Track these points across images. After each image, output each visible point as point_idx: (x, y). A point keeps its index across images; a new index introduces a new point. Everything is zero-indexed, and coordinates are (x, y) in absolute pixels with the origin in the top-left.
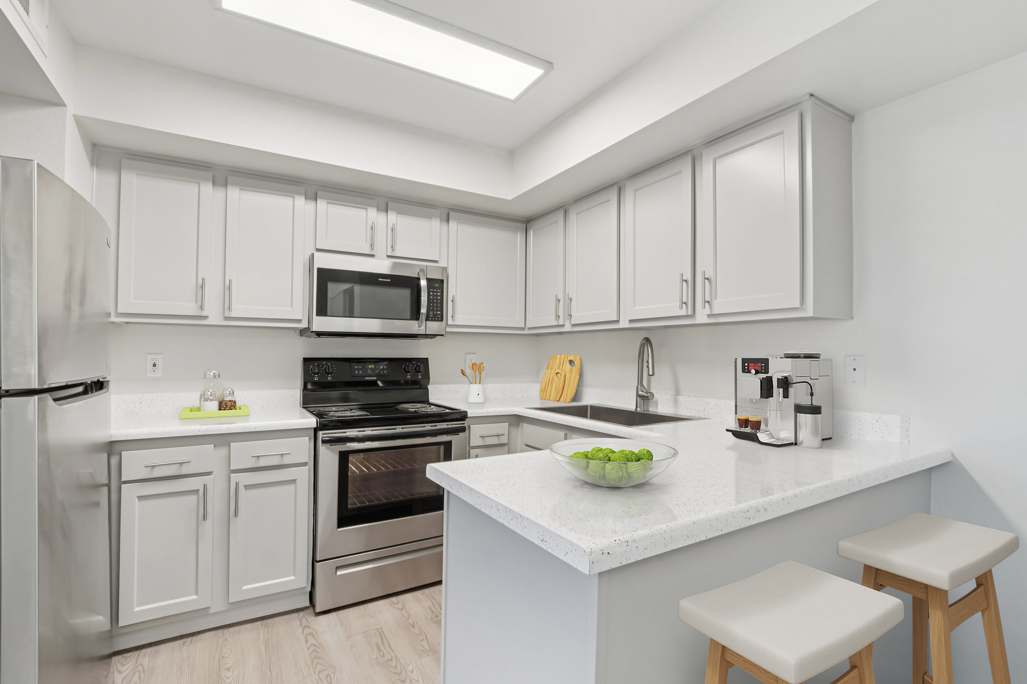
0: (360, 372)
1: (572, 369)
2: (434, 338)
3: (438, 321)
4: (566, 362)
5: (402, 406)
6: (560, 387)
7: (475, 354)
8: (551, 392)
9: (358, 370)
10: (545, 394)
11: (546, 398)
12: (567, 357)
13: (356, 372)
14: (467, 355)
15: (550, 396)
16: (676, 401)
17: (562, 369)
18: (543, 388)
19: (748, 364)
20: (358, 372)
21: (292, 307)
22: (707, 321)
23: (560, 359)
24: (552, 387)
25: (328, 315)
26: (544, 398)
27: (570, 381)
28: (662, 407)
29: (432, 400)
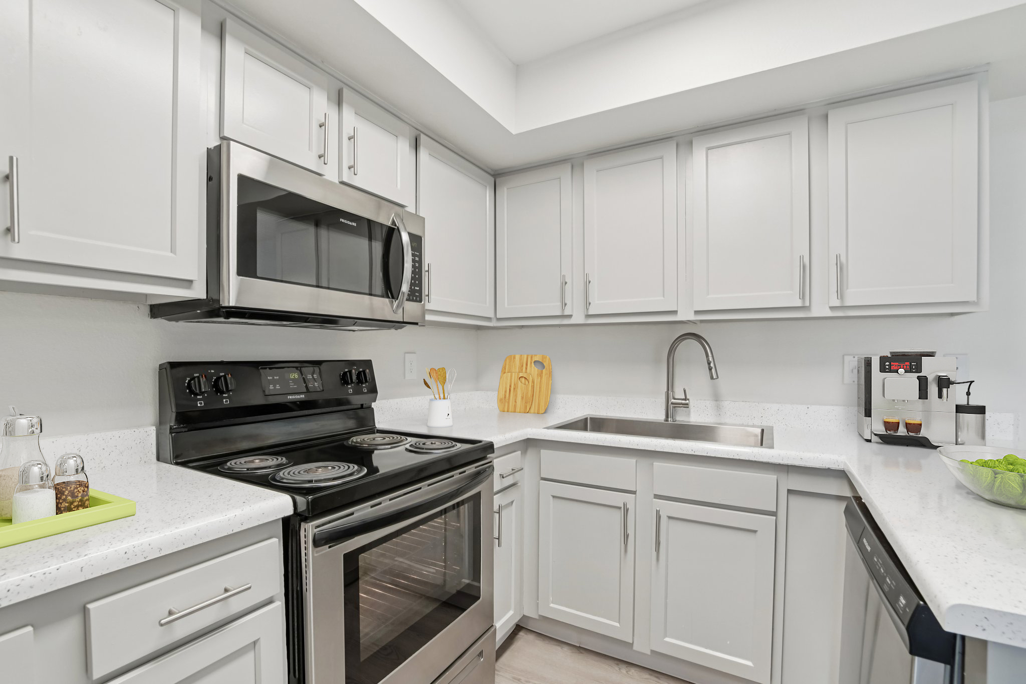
0: (278, 387)
1: (542, 372)
2: (401, 328)
3: (416, 301)
4: (531, 363)
5: (354, 439)
6: (529, 396)
7: (415, 353)
8: (516, 402)
9: (274, 382)
10: (506, 404)
11: (510, 410)
12: (532, 357)
13: (271, 387)
14: (407, 355)
15: (515, 406)
16: (718, 408)
17: (526, 372)
18: (502, 396)
19: (890, 363)
20: (275, 386)
21: (173, 250)
22: (830, 314)
23: (521, 359)
24: (516, 396)
25: (258, 275)
26: (506, 410)
27: (540, 388)
28: (696, 415)
29: (379, 425)
